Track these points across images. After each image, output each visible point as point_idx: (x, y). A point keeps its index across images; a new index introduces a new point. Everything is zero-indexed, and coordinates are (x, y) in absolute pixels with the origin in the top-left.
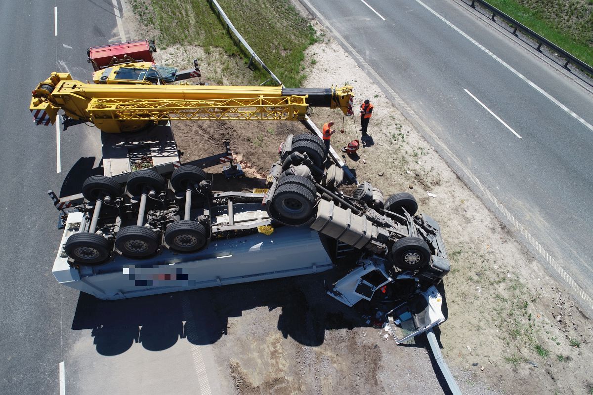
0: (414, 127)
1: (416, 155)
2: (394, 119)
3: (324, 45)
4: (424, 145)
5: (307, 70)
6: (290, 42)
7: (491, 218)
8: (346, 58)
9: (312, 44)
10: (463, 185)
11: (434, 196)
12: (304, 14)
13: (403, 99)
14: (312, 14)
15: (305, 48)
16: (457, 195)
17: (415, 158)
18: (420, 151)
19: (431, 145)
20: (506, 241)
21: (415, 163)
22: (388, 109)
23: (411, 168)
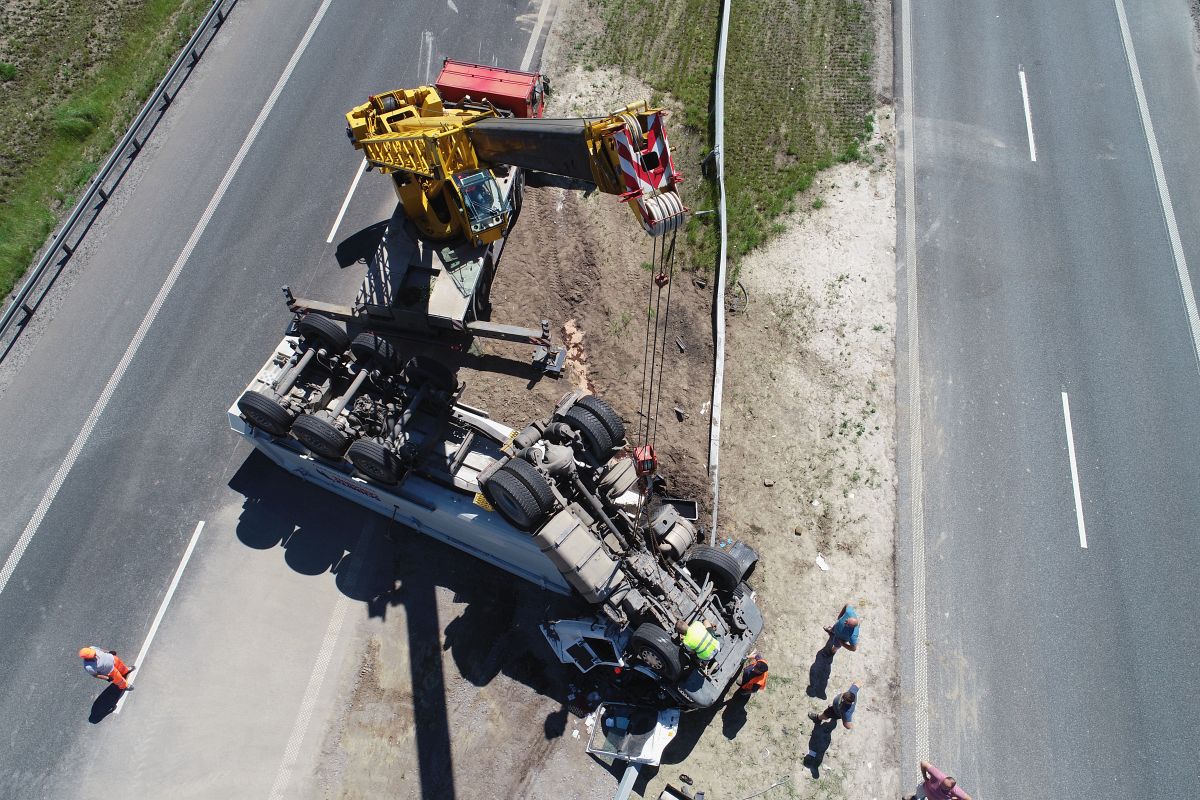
0: (896, 423)
1: (854, 480)
2: (874, 390)
3: (866, 172)
4: (886, 468)
5: (796, 216)
6: (809, 139)
7: (887, 658)
8: (885, 220)
9: (844, 161)
10: (890, 576)
11: (825, 567)
12: (880, 83)
13: (922, 358)
14: (896, 89)
15: (824, 166)
16: (865, 586)
17: (850, 482)
18: (869, 474)
19: (897, 473)
20: (877, 710)
21: (842, 492)
22: (879, 365)
23: (826, 498)
